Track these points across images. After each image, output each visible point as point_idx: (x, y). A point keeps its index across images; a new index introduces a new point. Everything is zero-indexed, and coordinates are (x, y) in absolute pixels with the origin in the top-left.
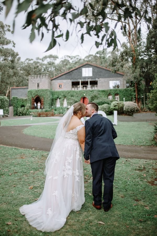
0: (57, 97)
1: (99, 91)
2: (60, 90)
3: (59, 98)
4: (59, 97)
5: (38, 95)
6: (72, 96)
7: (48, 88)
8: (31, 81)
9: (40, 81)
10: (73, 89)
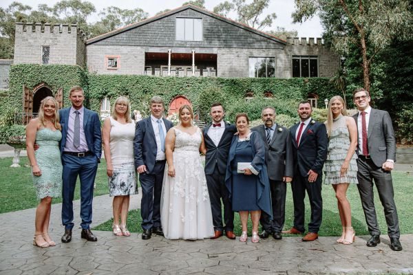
0: (104, 92)
1: (222, 83)
2: (113, 73)
3: (109, 97)
4: (109, 94)
5: (46, 83)
6: (145, 92)
7: (77, 64)
8: (25, 40)
9: (51, 41)
10: (149, 73)
